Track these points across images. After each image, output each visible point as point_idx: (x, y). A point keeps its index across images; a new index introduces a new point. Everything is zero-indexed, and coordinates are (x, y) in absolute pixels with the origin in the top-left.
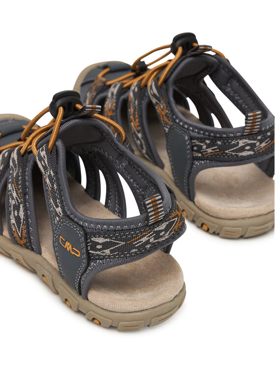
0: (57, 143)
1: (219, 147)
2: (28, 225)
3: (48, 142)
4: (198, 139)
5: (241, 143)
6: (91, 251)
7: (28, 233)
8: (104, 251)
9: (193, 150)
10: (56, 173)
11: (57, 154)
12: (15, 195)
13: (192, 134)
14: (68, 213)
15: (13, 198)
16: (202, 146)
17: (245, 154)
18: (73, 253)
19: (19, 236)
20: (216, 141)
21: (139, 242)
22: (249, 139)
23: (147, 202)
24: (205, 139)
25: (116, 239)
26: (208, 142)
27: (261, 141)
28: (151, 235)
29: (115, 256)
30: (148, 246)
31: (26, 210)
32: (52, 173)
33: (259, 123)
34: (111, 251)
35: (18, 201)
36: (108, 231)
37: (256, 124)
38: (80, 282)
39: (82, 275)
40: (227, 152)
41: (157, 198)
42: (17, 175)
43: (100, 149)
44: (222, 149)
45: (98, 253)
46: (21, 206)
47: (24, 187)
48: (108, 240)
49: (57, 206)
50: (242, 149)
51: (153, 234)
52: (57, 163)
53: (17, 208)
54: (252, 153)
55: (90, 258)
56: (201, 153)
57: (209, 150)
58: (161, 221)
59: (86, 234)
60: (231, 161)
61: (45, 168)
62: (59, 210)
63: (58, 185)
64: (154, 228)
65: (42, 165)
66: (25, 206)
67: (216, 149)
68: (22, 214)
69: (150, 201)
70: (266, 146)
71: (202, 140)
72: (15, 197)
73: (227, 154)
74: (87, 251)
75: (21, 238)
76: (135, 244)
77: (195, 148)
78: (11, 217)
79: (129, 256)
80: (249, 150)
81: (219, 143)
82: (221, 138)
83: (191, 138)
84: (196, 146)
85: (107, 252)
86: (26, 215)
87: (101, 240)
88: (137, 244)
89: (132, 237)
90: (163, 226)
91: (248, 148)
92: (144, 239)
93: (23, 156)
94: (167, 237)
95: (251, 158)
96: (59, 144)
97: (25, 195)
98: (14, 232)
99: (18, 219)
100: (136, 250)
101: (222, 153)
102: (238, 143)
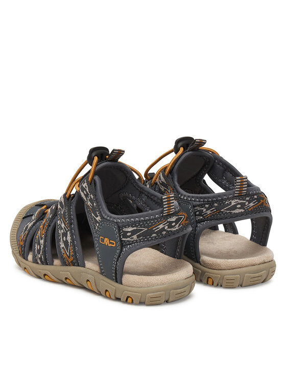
0: (94, 178)
1: (216, 208)
2: (74, 246)
3: (88, 177)
4: (199, 206)
5: (233, 203)
6: (123, 239)
7: (75, 252)
8: (133, 237)
9: (196, 215)
10: (95, 196)
11: (95, 184)
12: (63, 225)
13: (195, 203)
14: (106, 217)
15: (62, 229)
16: (203, 210)
17: (237, 211)
18: (111, 245)
19: (67, 255)
20: (213, 204)
21: (157, 229)
22: (239, 199)
23: (163, 197)
24: (204, 204)
25: (141, 227)
26: (207, 206)
27: (249, 202)
28: (166, 224)
29: (140, 240)
30: (164, 233)
31: (72, 236)
32: (92, 197)
33: (246, 189)
34: (138, 236)
35: (65, 230)
36: (135, 222)
37: (244, 186)
38: (116, 269)
39: (117, 260)
40: (222, 210)
41: (171, 196)
42: (65, 213)
43: (126, 193)
44: (218, 209)
45: (128, 239)
46: (68, 233)
47: (70, 219)
48: (135, 228)
49: (97, 216)
50: (234, 207)
51: (167, 223)
52: (96, 190)
53: (65, 235)
54: (243, 210)
55: (123, 245)
56: (202, 216)
57: (209, 212)
58: (173, 215)
59: (119, 227)
60: (227, 218)
61: (87, 196)
62: (98, 219)
63: (97, 203)
64: (167, 218)
65: (84, 194)
66: (71, 233)
67: (214, 210)
68: (69, 238)
69: (166, 197)
70: (254, 205)
71: (202, 206)
72: (63, 227)
73: (222, 212)
74: (120, 239)
75: (69, 257)
76: (155, 230)
77: (198, 213)
78: (61, 243)
79: (151, 240)
80: (240, 208)
81: (216, 205)
82: (217, 201)
83: (194, 207)
84: (198, 211)
85: (135, 237)
86: (72, 239)
87: (130, 229)
88: (156, 230)
89: (152, 225)
90: (174, 219)
91: (239, 206)
92: (161, 226)
93: (68, 199)
94: (177, 228)
95: (242, 215)
96: (96, 178)
97: (71, 224)
98: (64, 254)
99: (66, 243)
100: (156, 235)
101: (219, 213)
102: (231, 203)
